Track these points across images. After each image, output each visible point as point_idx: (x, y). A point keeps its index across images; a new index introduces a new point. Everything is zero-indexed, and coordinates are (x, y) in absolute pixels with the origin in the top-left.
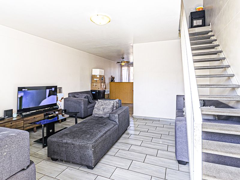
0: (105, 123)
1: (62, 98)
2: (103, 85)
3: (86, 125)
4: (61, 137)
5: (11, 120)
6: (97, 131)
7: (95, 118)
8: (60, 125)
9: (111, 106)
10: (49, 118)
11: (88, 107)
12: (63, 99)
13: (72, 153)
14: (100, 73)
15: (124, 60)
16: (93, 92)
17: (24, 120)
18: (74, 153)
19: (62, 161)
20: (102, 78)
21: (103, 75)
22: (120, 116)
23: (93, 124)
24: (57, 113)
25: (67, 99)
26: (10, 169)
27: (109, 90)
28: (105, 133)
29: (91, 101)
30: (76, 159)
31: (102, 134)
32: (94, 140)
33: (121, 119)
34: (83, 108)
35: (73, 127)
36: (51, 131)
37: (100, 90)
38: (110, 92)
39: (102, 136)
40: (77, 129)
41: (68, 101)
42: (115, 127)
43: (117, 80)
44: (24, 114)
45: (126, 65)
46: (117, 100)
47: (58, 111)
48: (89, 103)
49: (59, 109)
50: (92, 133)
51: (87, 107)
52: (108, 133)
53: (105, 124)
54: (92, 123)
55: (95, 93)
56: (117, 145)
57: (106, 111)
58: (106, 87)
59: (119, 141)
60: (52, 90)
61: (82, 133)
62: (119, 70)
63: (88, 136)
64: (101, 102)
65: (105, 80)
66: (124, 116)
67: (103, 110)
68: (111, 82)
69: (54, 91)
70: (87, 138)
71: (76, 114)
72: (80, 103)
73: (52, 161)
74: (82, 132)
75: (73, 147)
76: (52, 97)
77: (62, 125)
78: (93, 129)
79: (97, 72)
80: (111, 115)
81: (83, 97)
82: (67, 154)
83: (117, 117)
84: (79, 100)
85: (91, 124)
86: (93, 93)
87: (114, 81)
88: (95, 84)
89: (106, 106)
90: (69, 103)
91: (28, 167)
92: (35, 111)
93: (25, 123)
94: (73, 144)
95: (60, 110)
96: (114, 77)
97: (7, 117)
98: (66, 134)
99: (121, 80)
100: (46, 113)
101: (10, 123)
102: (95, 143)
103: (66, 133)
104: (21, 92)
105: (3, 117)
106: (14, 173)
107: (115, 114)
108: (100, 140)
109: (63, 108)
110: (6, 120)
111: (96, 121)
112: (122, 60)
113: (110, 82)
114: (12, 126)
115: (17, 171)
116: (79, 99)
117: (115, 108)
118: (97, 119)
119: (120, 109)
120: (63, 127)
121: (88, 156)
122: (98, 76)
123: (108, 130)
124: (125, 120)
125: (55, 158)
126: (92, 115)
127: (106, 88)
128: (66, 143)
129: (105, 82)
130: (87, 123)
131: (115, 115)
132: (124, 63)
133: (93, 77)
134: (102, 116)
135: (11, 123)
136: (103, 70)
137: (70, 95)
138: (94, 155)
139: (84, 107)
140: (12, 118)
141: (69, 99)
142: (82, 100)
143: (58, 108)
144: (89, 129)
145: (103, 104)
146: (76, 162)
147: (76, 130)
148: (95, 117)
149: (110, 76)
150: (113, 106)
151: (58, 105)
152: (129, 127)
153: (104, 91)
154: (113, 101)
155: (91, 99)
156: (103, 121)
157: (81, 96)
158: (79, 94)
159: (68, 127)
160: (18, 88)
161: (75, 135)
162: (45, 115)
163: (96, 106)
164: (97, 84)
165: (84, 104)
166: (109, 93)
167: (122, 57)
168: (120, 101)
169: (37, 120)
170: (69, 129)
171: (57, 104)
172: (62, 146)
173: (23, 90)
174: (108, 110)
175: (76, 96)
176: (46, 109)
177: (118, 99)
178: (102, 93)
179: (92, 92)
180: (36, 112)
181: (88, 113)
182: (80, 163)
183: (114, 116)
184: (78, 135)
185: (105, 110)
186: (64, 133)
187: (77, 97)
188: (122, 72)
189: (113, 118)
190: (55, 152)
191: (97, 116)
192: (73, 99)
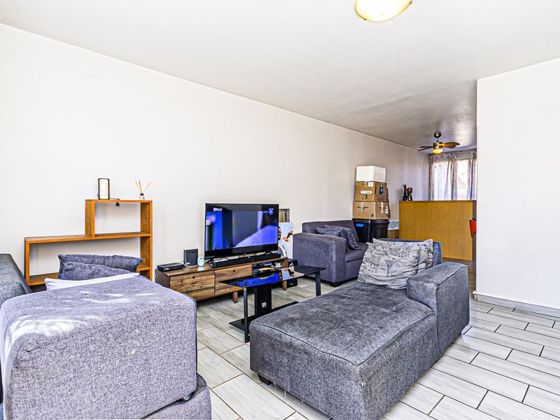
0: (395, 304)
1: (290, 234)
2: (382, 206)
3: (343, 304)
4: (279, 325)
5: (194, 270)
6: (375, 327)
7: (364, 288)
8: (283, 294)
9: (411, 257)
10: (259, 275)
11: (347, 258)
12: (291, 236)
13: (304, 377)
14: (374, 177)
15: (440, 139)
16: (358, 223)
17: (215, 274)
18: (310, 377)
19: (280, 389)
20: (381, 191)
21: (383, 180)
22: (443, 290)
23: (360, 304)
24: (278, 265)
25: (301, 237)
26: (144, 396)
27: (398, 221)
28: (399, 337)
29: (354, 244)
30: (316, 398)
31: (389, 336)
32: (366, 355)
33: (445, 300)
34: (334, 259)
35: (310, 303)
36: (264, 305)
37: (374, 218)
38: (400, 226)
39: (389, 345)
40: (320, 310)
41: (302, 240)
42: (426, 321)
43: (418, 196)
44: (216, 260)
45: (445, 156)
46: (429, 243)
47: (281, 261)
48: (348, 249)
49: (282, 257)
50: (360, 331)
51: (344, 259)
52: (409, 338)
53: (394, 308)
54: (358, 299)
55: (362, 225)
56: (435, 379)
57: (396, 271)
58: (389, 211)
59: (439, 366)
60: (268, 214)
61: (332, 325)
62: (424, 171)
63: (349, 337)
64: (381, 244)
65: (387, 196)
66: (454, 291)
67: (386, 268)
68: (404, 200)
69: (272, 215)
70: (346, 344)
71: (317, 271)
72: (328, 246)
73: (259, 382)
74: (331, 322)
75: (306, 361)
76: (269, 228)
77: (288, 295)
78: (360, 317)
79: (368, 174)
80: (413, 283)
81: (335, 233)
82: (292, 376)
83: (434, 292)
84: (325, 241)
85: (357, 303)
86: (357, 225)
87: (411, 197)
88: (362, 205)
89: (397, 257)
90: (304, 245)
91: (192, 395)
92: (237, 257)
93: (218, 279)
94: (306, 353)
95: (283, 260)
96: (411, 189)
97: (188, 263)
98: (292, 320)
99: (429, 195)
100: (258, 263)
101: (191, 276)
102: (368, 363)
103: (290, 316)
104: (211, 215)
105: (183, 263)
106: (156, 409)
107: (428, 282)
108: (383, 355)
109: (290, 256)
110: (187, 270)
111: (369, 295)
112: (435, 142)
113: (400, 202)
114: (195, 283)
115: (163, 405)
116: (326, 237)
117: (424, 265)
118: (372, 291)
119: (440, 268)
120: (290, 299)
121: (347, 397)
122: (371, 185)
123: (409, 330)
124: (455, 304)
125: (264, 377)
126: (356, 278)
127: (389, 215)
128: (290, 345)
129: (387, 199)
130: (344, 298)
131: (426, 284)
132: (441, 147)
133: (358, 186)
134: (386, 283)
135: (194, 277)
136: (385, 169)
137: (307, 228)
138: (365, 402)
139: (336, 258)
140: (197, 267)
141: (304, 237)
142: (331, 239)
143: (280, 256)
144: (350, 315)
145: (388, 252)
146: (315, 406)
147: (317, 312)
148: (364, 284)
149: (399, 186)
150: (418, 258)
151: (282, 248)
152: (467, 327)
153: (386, 223)
154: (416, 243)
155: (353, 240)
156: (390, 298)
157: (331, 230)
158: (325, 226)
159: (300, 300)
160: (207, 204)
161: (312, 328)
162: (254, 268)
163: (367, 255)
164: (367, 204)
165: (337, 250)
166: (397, 228)
167: (433, 133)
168: (437, 247)
169: (239, 276)
170: (298, 307)
171: (279, 245)
172: (282, 352)
173: (215, 209)
174: (402, 269)
175: (319, 229)
176: (258, 254)
177: (431, 240)
178: (381, 226)
179: (355, 223)
180: (239, 258)
181: (346, 273)
182: (325, 411)
183: (424, 288)
184: (319, 329)
185: (394, 268)
186: (287, 316)
187: (322, 232)
188: (432, 177)
189: (420, 293)
190: (266, 362)
191: (371, 281)
192: (312, 236)
